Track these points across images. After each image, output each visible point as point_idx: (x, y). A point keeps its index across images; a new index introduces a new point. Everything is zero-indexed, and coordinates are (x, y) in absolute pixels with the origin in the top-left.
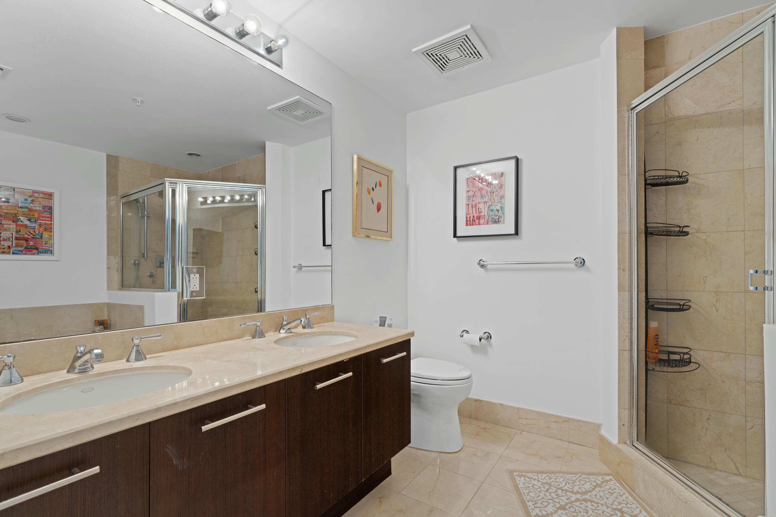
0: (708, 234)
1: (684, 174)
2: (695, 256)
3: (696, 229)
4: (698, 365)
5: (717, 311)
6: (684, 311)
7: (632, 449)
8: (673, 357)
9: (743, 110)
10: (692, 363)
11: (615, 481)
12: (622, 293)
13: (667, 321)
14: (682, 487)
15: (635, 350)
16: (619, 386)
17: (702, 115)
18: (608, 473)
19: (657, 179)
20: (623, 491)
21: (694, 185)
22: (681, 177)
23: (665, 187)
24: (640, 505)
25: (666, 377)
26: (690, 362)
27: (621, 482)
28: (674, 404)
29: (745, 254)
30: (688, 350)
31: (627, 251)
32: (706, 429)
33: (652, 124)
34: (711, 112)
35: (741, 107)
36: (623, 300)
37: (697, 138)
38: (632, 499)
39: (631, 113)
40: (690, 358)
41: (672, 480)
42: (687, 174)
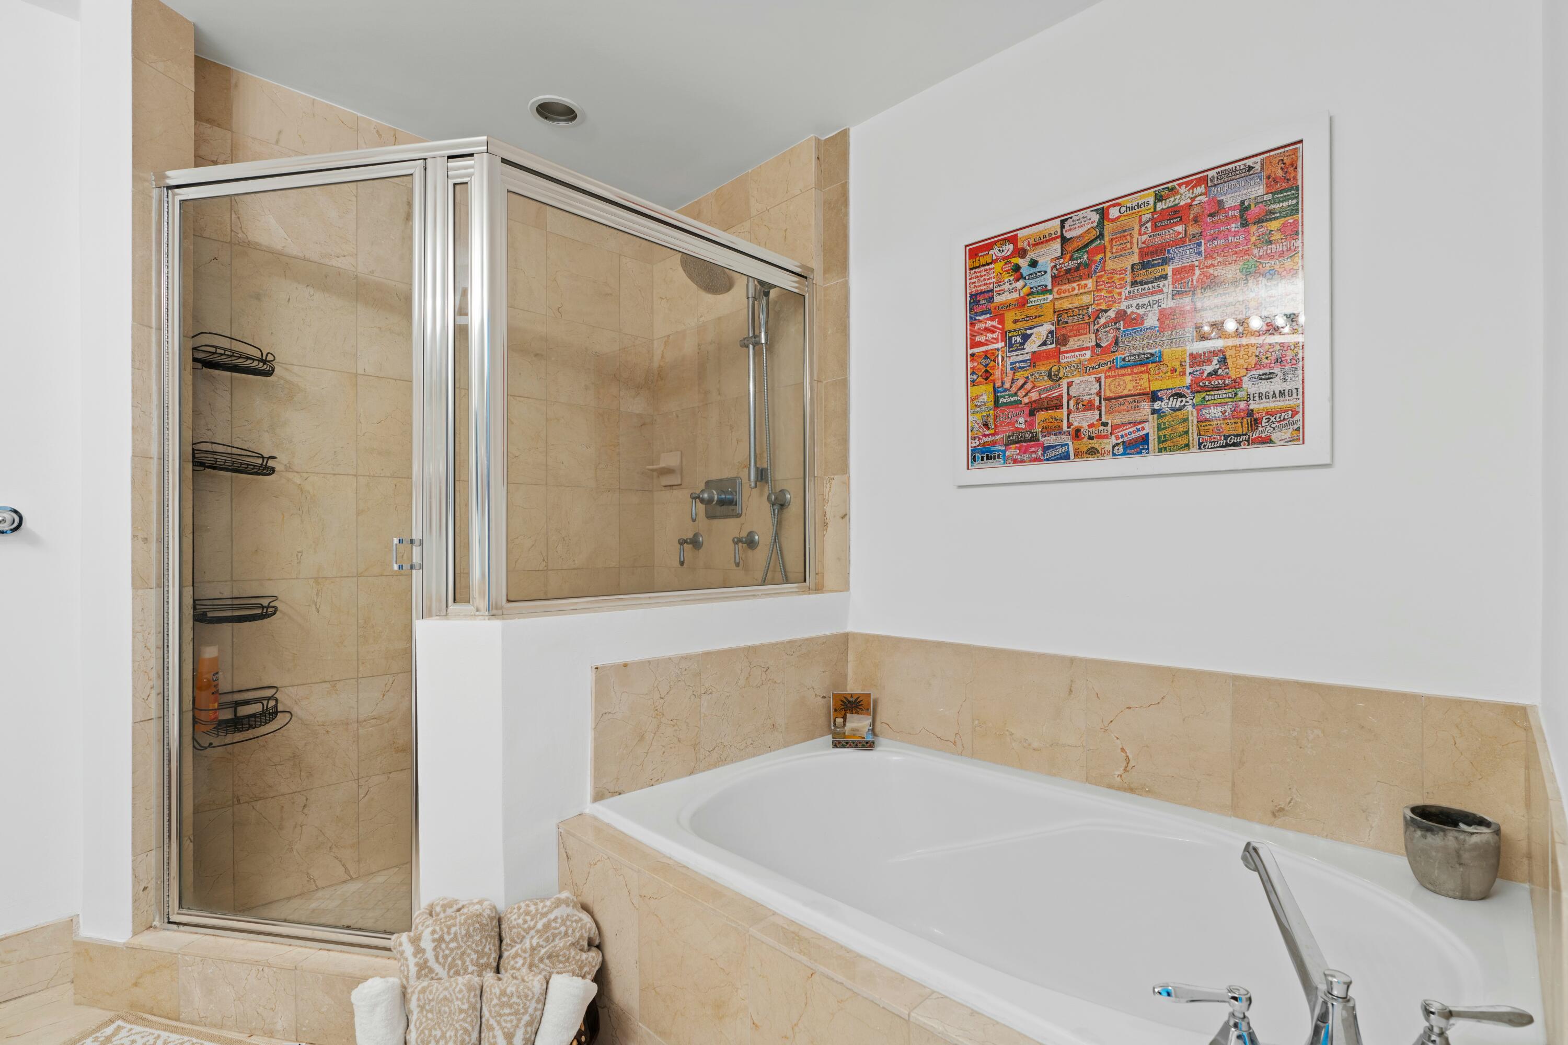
0: (305, 475)
1: (270, 358)
2: (283, 514)
3: (286, 465)
4: (288, 715)
5: (318, 612)
6: (269, 617)
7: (168, 933)
8: (244, 711)
9: (357, 276)
10: (280, 715)
11: (129, 1026)
12: (140, 592)
13: (233, 642)
14: (282, 946)
15: (174, 715)
16: (134, 805)
17: (295, 257)
18: (107, 1019)
19: (222, 355)
20: (153, 1034)
21: (282, 382)
22: (265, 362)
23: (228, 373)
24: (197, 1037)
25: (230, 754)
26: (276, 713)
27: (144, 1019)
28: (246, 802)
29: (358, 514)
30: (273, 691)
31: (154, 497)
32: (301, 826)
33: (204, 235)
34: (311, 259)
35: (354, 270)
36: (143, 609)
37: (288, 297)
38: (178, 1037)
39: (168, 196)
40: (276, 706)
41: (262, 944)
42: (273, 359)
